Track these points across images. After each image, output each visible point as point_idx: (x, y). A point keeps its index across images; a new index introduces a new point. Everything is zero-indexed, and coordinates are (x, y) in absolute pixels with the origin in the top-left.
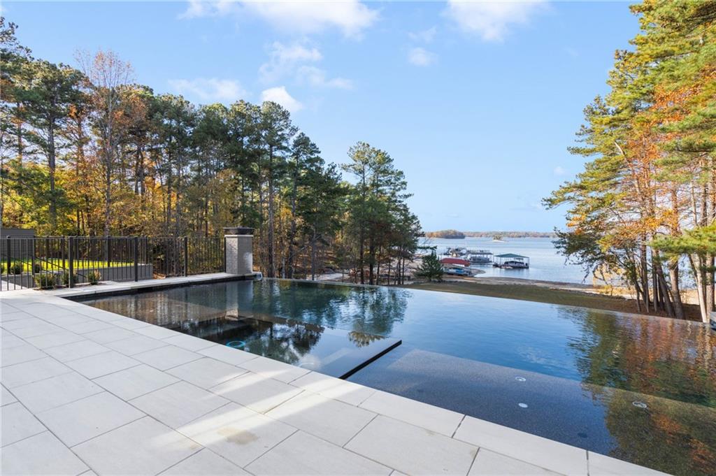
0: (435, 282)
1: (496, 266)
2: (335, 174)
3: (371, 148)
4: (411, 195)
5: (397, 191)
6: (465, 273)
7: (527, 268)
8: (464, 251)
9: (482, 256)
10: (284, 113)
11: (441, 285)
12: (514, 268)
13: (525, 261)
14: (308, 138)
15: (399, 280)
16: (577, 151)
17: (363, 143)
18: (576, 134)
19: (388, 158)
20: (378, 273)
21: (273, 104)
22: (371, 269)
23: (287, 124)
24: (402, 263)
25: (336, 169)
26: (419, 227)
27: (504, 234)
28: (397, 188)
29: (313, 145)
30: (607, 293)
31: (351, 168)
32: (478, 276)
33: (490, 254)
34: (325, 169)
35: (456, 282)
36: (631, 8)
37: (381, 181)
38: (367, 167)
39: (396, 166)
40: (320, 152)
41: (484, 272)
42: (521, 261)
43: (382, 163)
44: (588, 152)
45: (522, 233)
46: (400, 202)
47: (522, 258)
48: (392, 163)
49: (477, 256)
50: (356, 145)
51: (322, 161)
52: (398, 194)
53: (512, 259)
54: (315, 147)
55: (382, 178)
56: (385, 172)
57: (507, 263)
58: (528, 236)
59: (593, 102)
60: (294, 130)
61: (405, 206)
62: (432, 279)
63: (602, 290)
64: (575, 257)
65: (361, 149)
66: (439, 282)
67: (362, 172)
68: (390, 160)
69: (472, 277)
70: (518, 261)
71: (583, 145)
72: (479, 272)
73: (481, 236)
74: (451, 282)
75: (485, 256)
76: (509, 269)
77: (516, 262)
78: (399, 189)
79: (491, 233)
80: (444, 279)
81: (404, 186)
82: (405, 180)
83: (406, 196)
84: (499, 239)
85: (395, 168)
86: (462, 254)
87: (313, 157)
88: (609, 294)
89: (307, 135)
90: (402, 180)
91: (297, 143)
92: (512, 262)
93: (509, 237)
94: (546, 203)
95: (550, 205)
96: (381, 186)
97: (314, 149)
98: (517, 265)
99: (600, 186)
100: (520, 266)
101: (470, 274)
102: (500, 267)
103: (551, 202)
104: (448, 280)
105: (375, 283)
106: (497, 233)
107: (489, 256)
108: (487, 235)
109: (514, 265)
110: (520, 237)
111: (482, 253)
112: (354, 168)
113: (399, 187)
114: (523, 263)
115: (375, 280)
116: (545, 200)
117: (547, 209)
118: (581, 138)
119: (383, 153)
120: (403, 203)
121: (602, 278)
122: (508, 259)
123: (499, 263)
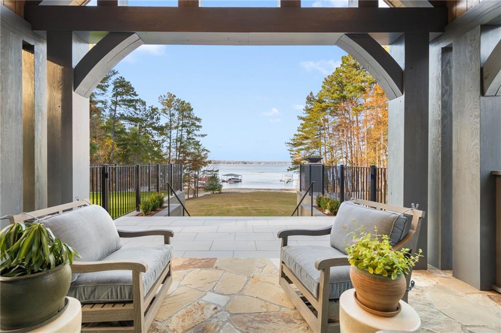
4: (206, 135)
5: (191, 131)
7: (241, 182)
13: (240, 178)
15: (196, 193)
42: (237, 178)
47: (238, 176)
48: (193, 112)
53: (233, 177)
57: (230, 179)
61: (198, 142)
62: (215, 192)
66: (219, 193)
76: (232, 183)
77: (235, 179)
78: (193, 130)
80: (222, 191)
81: (198, 128)
82: (200, 125)
83: (203, 136)
85: (194, 115)
90: (198, 124)
92: (233, 179)
98: (235, 180)
100: (237, 181)
102: (227, 182)
109: (234, 180)
113: (194, 128)
114: (238, 179)
120: (196, 140)
122: (230, 177)
123: (225, 180)
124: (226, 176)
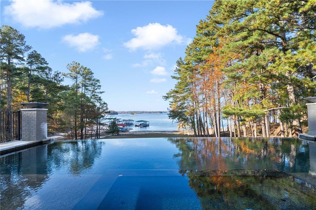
0: (115, 135)
1: (136, 126)
2: (60, 78)
3: (80, 66)
4: (103, 92)
5: (95, 90)
6: (125, 130)
7: (149, 126)
8: (120, 120)
9: (129, 122)
10: (20, 35)
11: (119, 136)
12: (144, 126)
13: (148, 123)
14: (40, 54)
15: (98, 135)
16: (174, 77)
17: (76, 62)
18: (175, 71)
19: (90, 72)
20: (85, 133)
21: (11, 28)
22: (82, 131)
23: (22, 43)
24: (99, 127)
25: (60, 75)
26: (107, 109)
27: (135, 112)
28: (95, 88)
29: (43, 59)
30: (182, 133)
31: (68, 75)
32: (130, 131)
33: (133, 121)
34: (53, 74)
35: (126, 134)
36: (197, 26)
37: (87, 84)
38: (79, 76)
39: (95, 76)
40: (48, 64)
41: (132, 129)
42: (146, 123)
43: (87, 74)
44: (178, 78)
45: (142, 112)
46: (97, 95)
47: (146, 122)
48: (93, 75)
49: (127, 122)
50: (72, 63)
51: (50, 70)
52: (96, 91)
53: (143, 123)
54: (44, 60)
55: (88, 82)
56: (90, 79)
57: (140, 124)
58: (144, 113)
59: (179, 59)
60: (29, 48)
61: (100, 98)
62: (114, 134)
63: (180, 132)
64: (176, 120)
65: (75, 65)
66: (118, 135)
67: (76, 78)
68: (92, 74)
69: (128, 132)
70: (145, 123)
71: (176, 75)
72: (131, 129)
73: (125, 113)
74: (123, 135)
75: (131, 122)
76: (142, 127)
78: (96, 89)
79: (129, 112)
80: (120, 134)
81: (99, 87)
82: (100, 85)
83: (101, 93)
84: (133, 114)
85: (94, 78)
86: (120, 122)
87: (43, 66)
88: (183, 134)
89: (38, 52)
90: (98, 84)
91: (30, 56)
92: (143, 124)
93: (137, 113)
94: (164, 98)
95: (166, 99)
96: (88, 86)
97: (43, 61)
98: (145, 125)
99: (182, 92)
100: (146, 125)
101: (126, 130)
102: (138, 126)
103: (167, 98)
104: (122, 134)
105: (84, 138)
106: (132, 112)
107: (132, 122)
108: (128, 113)
109: (143, 125)
110: (141, 113)
111: (130, 120)
112: (70, 76)
113: (97, 88)
114: (147, 124)
115: (83, 137)
116: (164, 97)
117: (165, 100)
118: (176, 72)
119: (89, 69)
120: (98, 96)
121: (185, 127)
122: (141, 123)
123: (137, 125)
124: (137, 122)
